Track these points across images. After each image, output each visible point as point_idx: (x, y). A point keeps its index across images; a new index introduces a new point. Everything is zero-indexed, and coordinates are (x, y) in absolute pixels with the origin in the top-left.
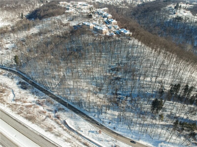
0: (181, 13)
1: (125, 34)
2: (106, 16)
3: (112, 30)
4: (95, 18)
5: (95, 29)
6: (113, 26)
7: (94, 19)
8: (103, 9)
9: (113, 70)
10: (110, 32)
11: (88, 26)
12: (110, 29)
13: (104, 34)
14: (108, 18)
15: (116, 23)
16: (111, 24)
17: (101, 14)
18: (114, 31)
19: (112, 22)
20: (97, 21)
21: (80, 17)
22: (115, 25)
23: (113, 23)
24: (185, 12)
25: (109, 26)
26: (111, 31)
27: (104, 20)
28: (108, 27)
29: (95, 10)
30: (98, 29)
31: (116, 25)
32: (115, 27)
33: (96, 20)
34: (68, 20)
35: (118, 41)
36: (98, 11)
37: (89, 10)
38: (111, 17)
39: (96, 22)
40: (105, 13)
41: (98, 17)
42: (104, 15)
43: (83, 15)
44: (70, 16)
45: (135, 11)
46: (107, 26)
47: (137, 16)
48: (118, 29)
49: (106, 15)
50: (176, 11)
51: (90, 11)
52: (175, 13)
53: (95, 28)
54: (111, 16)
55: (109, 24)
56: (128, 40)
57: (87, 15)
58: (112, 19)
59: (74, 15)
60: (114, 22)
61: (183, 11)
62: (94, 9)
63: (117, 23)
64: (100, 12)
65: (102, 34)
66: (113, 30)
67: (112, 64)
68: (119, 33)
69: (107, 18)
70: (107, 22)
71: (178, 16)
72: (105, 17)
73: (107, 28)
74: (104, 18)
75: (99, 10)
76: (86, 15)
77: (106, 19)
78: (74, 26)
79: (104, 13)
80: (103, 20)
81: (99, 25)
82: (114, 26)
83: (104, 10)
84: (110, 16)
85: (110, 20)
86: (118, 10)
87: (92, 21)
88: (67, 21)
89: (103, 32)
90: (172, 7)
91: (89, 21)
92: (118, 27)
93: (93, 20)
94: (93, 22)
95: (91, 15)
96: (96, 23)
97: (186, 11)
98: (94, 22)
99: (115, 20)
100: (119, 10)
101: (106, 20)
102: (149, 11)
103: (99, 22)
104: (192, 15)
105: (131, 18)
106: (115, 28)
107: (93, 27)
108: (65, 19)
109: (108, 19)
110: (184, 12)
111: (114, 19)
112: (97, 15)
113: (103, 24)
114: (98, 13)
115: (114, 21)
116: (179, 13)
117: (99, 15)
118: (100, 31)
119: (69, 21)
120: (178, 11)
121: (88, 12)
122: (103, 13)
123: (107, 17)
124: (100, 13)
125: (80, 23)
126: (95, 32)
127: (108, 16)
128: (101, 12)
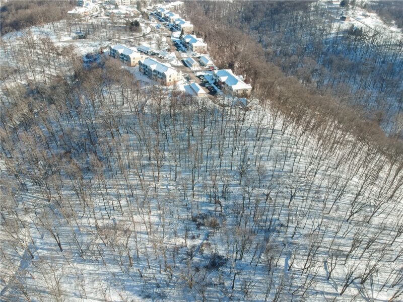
0: (358, 19)
1: (230, 89)
2: (177, 25)
3: (193, 72)
4: (149, 30)
5: (145, 70)
6: (197, 56)
7: (144, 36)
8: (172, 3)
9: (198, 221)
10: (188, 79)
11: (125, 59)
12: (188, 69)
13: (171, 87)
14: (182, 33)
15: (204, 47)
16: (192, 50)
17: (166, 19)
18: (198, 74)
19: (194, 45)
20: (153, 42)
21: (105, 28)
22: (202, 55)
23: (196, 47)
24: (366, 16)
25: (184, 56)
26: (191, 75)
27: (172, 38)
28: (183, 62)
29: (153, 6)
30: (153, 70)
31: (205, 53)
32: (202, 60)
33: (150, 39)
34: (73, 35)
35: (213, 112)
36: (159, 11)
37: (136, 6)
38: (192, 29)
39: (151, 44)
40: (175, 17)
41: (158, 27)
42: (174, 22)
43: (116, 23)
44: (78, 24)
45: (249, 12)
46: (179, 58)
47: (254, 22)
48: (211, 69)
49: (177, 23)
50: (346, 14)
51: (137, 10)
52: (345, 18)
53: (144, 65)
54: (192, 26)
55: (184, 52)
56: (242, 112)
57: (126, 24)
58: (194, 36)
59: (90, 21)
60: (199, 47)
61: (361, 13)
62: (150, 5)
63: (206, 47)
64: (163, 13)
65: (165, 87)
66: (196, 71)
67: (196, 199)
68: (214, 81)
69: (179, 33)
70: (181, 45)
71: (353, 25)
72: (174, 28)
73: (180, 64)
74: (172, 30)
75: (161, 9)
76: (124, 23)
77: (177, 34)
78: (88, 56)
79: (173, 15)
80: (170, 37)
81: (158, 54)
82: (199, 57)
83: (175, 6)
84: (188, 25)
85: (188, 40)
86: (208, 9)
87: (139, 40)
88: (70, 38)
89: (168, 81)
90: (334, 3)
91: (129, 42)
92: (210, 63)
93: (142, 38)
94: (141, 43)
95: (137, 24)
96: (149, 46)
97: (368, 14)
98: (145, 44)
99: (201, 40)
100: (211, 7)
101: (178, 36)
102: (283, 11)
103: (159, 44)
104: (382, 22)
105: (241, 28)
106: (202, 65)
107: (140, 62)
108: (66, 33)
109: (183, 36)
110: (363, 15)
111: (199, 35)
112: (156, 22)
113: (169, 50)
114: (158, 16)
115: (200, 43)
116: (354, 17)
117: (161, 21)
118: (160, 77)
119: (74, 38)
120: (350, 12)
121: (130, 14)
122: (171, 18)
123: (180, 30)
124: (163, 16)
125: (106, 48)
126: (145, 79)
127: (182, 26)
128: (165, 12)
